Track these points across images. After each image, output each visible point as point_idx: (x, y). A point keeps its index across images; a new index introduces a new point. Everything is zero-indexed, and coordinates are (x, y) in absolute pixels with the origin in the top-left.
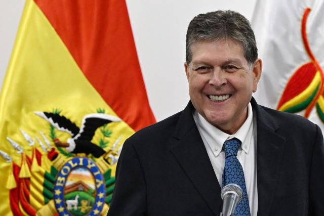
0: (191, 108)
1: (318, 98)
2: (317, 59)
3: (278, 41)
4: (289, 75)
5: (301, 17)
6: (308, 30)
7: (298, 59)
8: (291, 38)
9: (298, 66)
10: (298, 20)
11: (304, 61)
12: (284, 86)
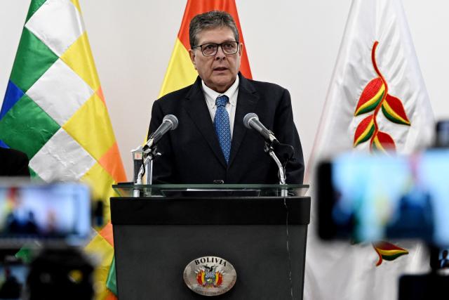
0: (199, 80)
1: (382, 101)
2: (383, 75)
3: (354, 64)
4: (363, 87)
5: (372, 48)
6: (376, 57)
7: (369, 75)
8: (364, 62)
9: (369, 81)
10: (370, 49)
11: (373, 77)
12: (360, 94)
